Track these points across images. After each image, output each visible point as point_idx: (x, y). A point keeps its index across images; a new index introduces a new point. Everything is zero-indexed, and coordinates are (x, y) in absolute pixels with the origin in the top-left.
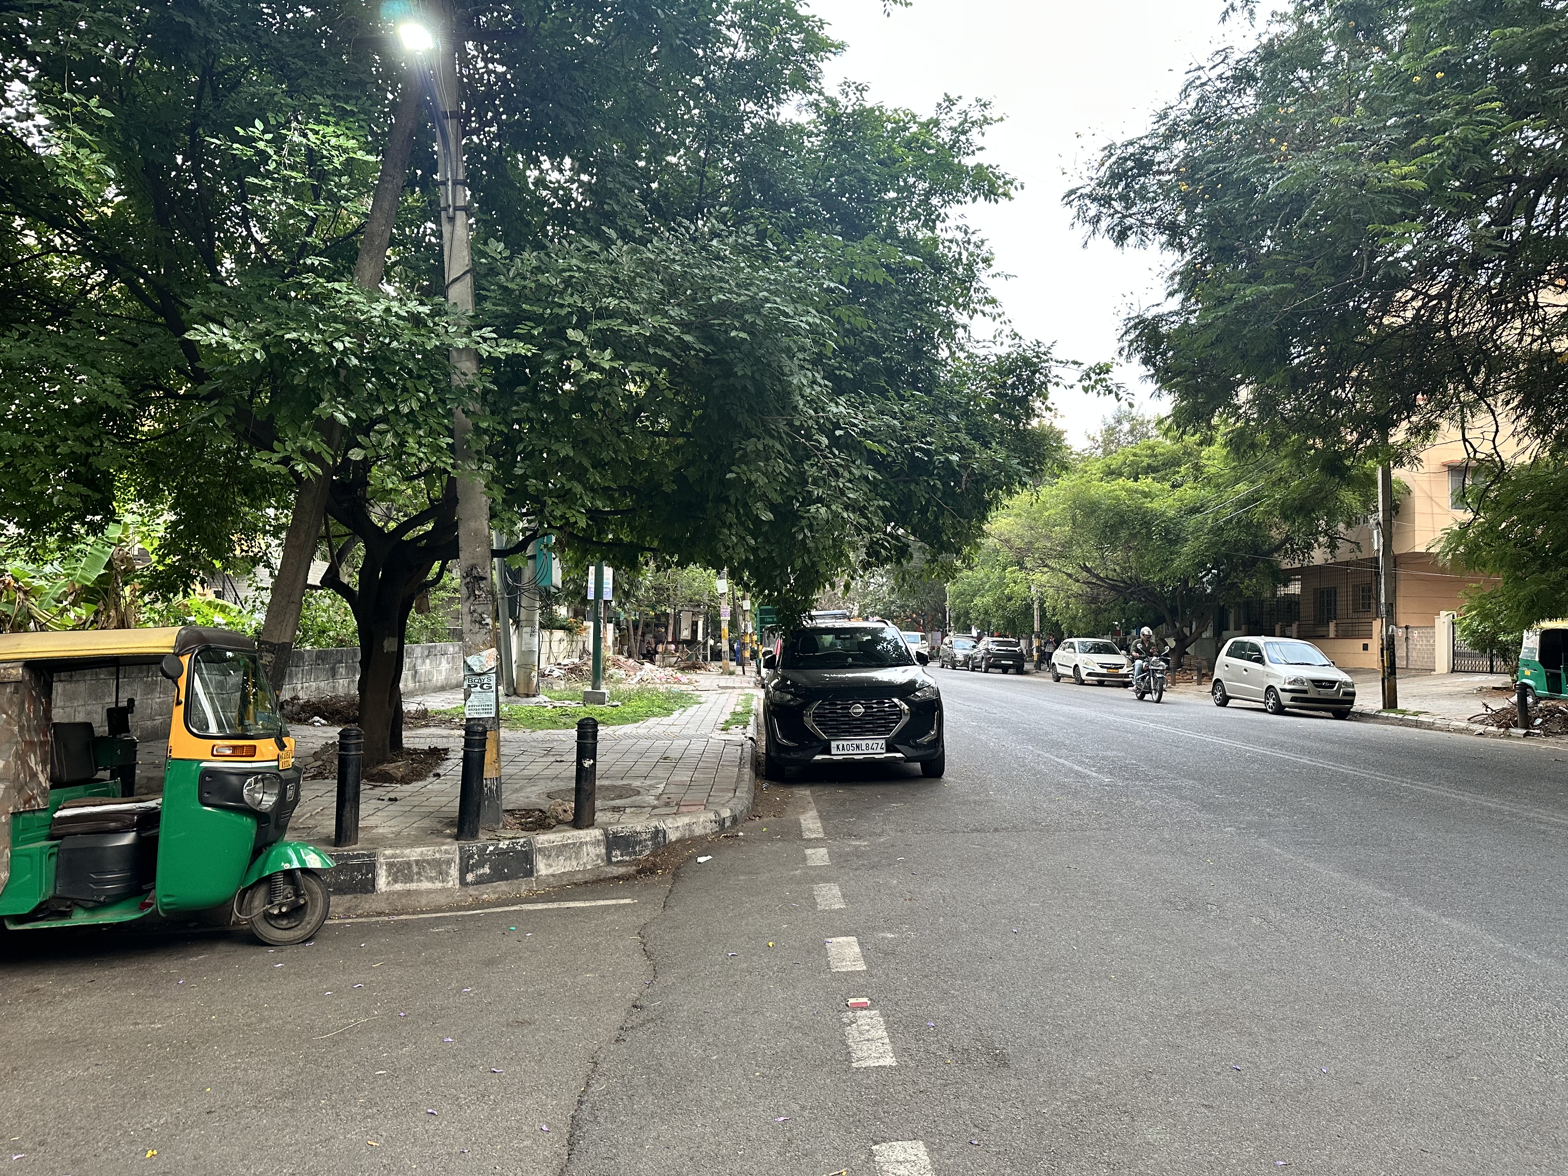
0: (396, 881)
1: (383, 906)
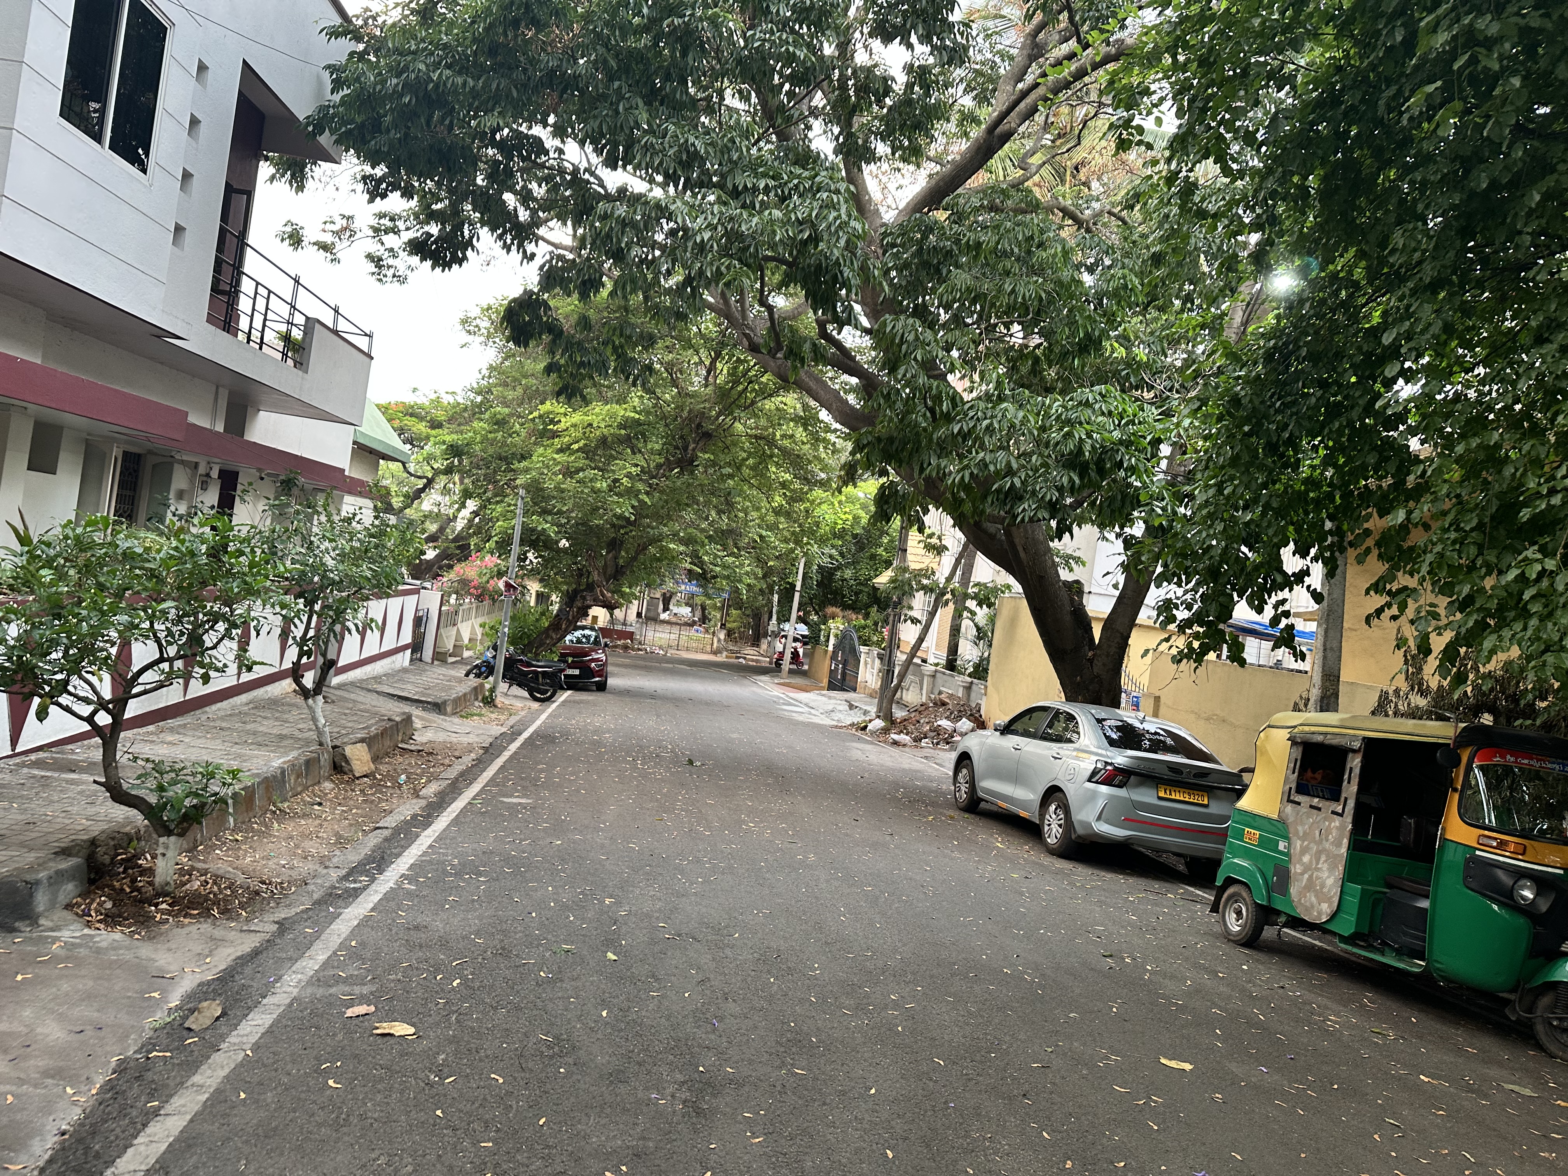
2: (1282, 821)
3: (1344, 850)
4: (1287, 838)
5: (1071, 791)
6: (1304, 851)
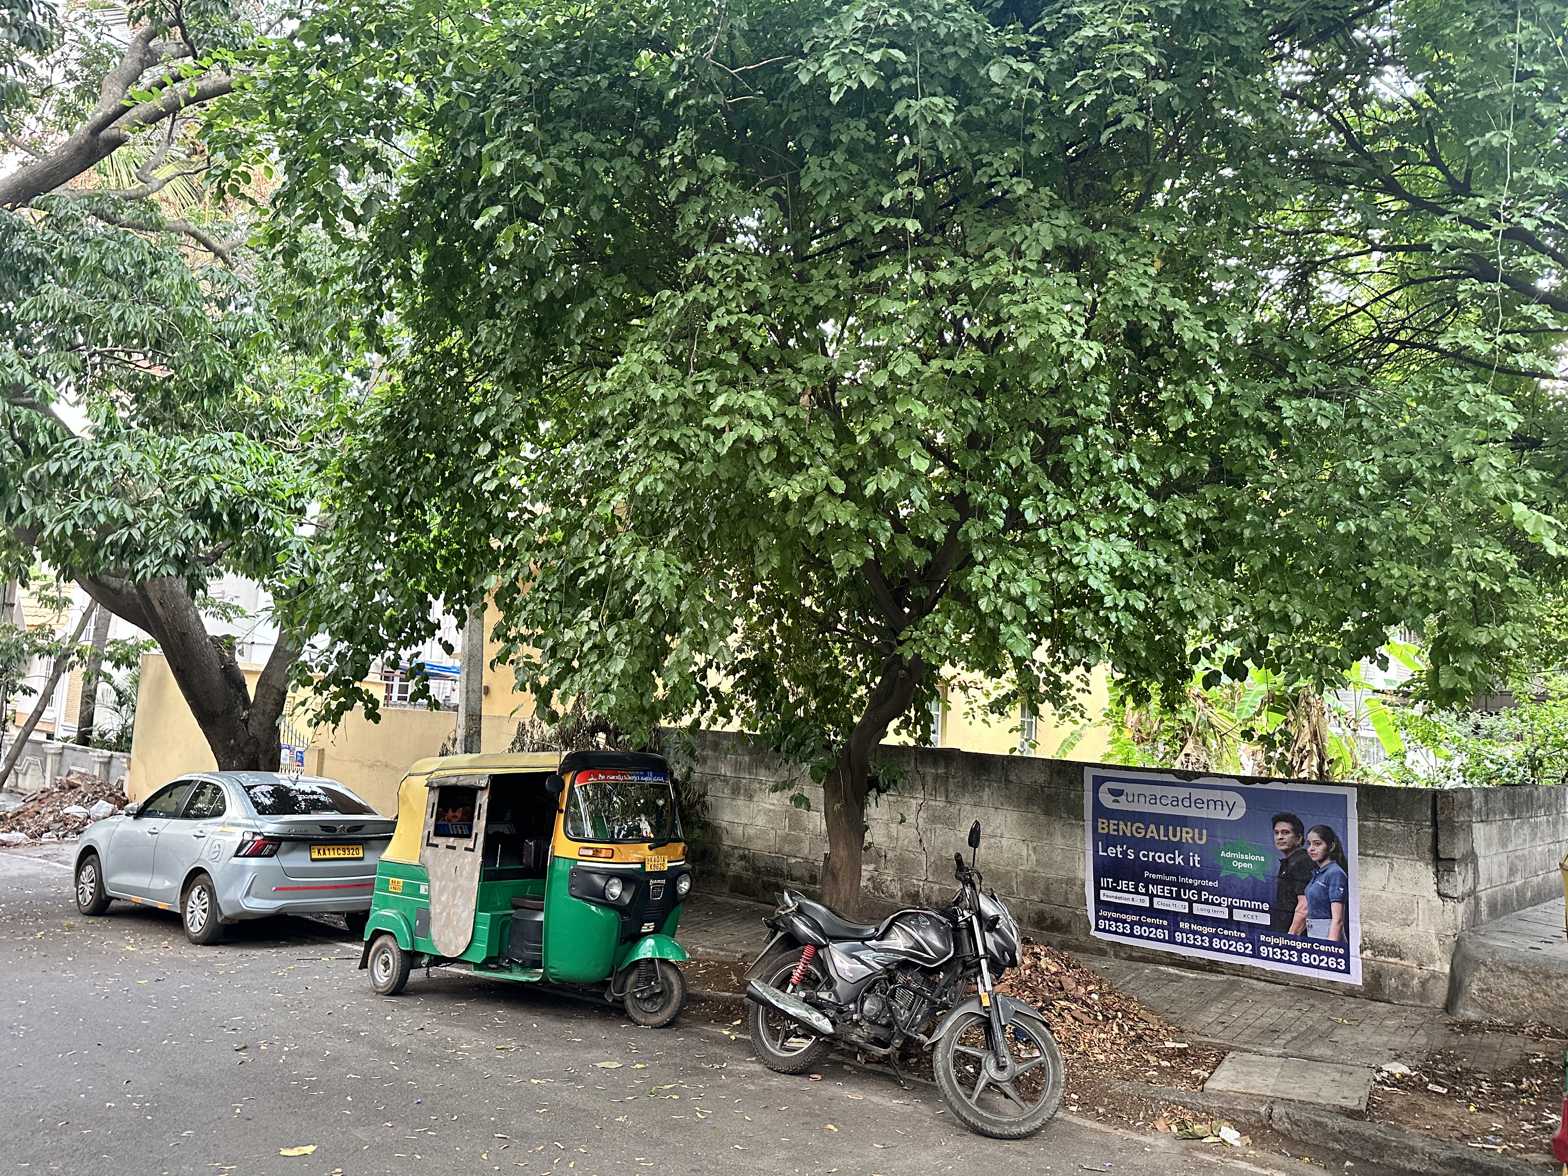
2: (423, 866)
3: (475, 884)
4: (427, 881)
5: (215, 871)
6: (442, 891)
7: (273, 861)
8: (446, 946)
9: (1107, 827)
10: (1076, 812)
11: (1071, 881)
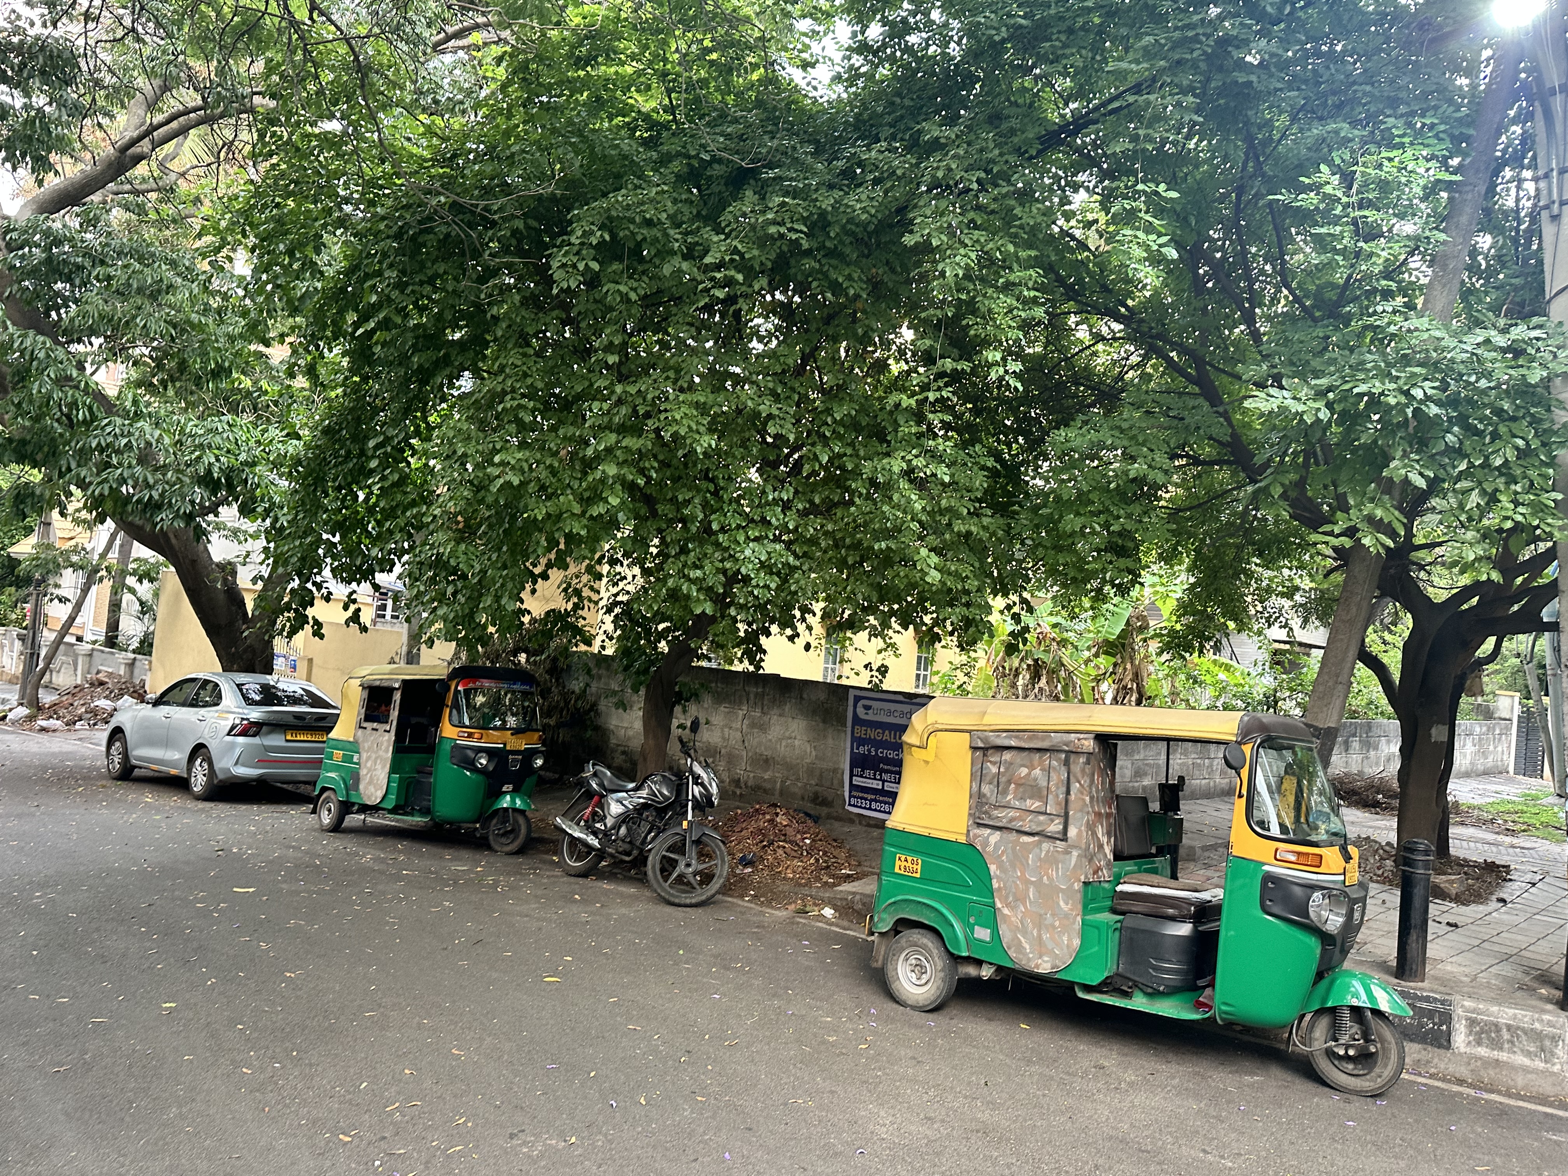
0: (1479, 1043)
1: (1463, 1072)
2: (356, 742)
3: (390, 754)
4: (359, 753)
5: (213, 746)
6: (368, 758)
7: (256, 740)
8: (369, 798)
9: (860, 732)
10: (842, 722)
11: (835, 771)
